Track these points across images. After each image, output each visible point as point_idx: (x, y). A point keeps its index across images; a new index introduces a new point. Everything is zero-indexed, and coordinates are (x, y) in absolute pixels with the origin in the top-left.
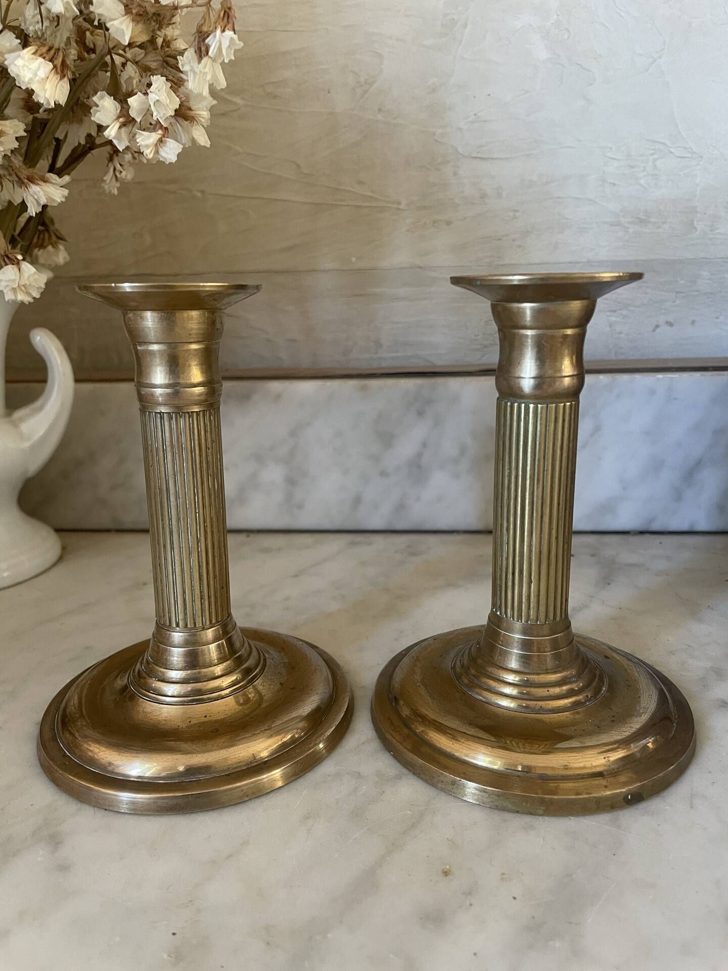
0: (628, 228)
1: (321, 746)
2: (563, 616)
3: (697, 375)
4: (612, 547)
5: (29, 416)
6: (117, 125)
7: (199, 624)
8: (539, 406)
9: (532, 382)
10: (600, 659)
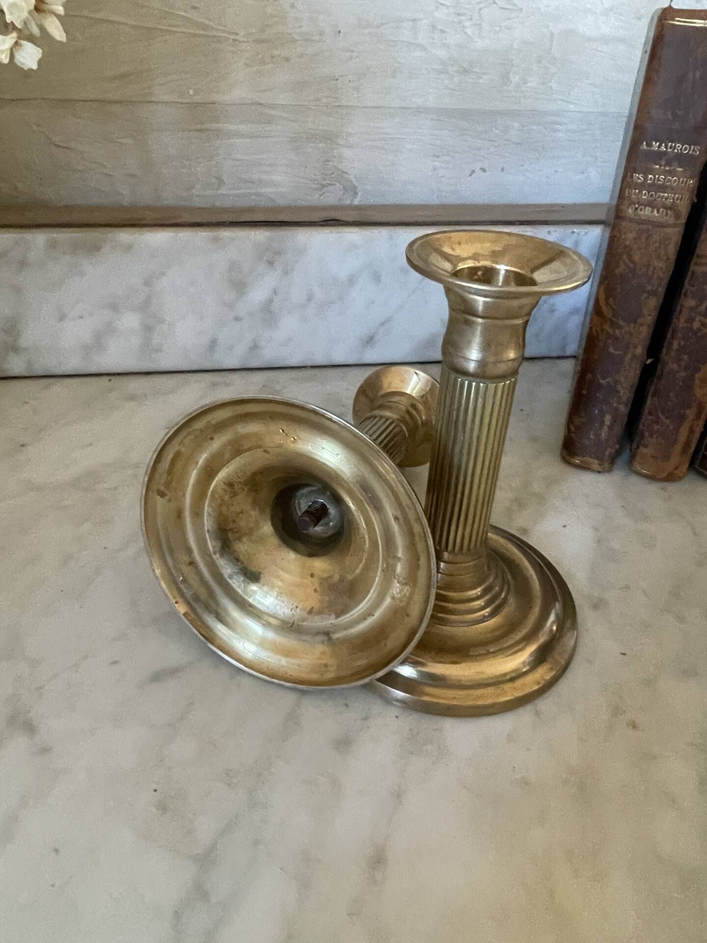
0: (453, 76)
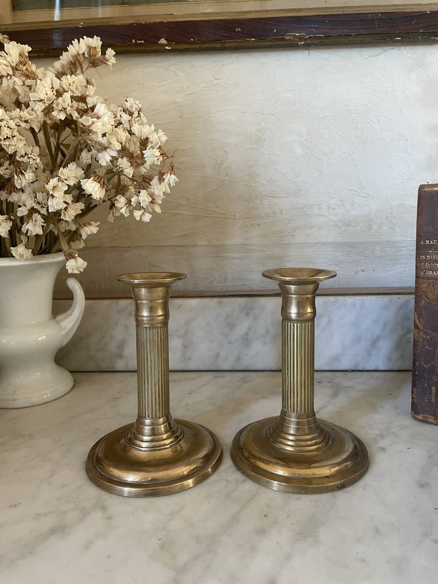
0: (341, 228)
1: (210, 469)
2: (312, 410)
3: (374, 297)
4: (339, 378)
5: (65, 318)
6: (126, 207)
7: (158, 416)
8: (299, 324)
9: (295, 315)
10: (329, 430)
